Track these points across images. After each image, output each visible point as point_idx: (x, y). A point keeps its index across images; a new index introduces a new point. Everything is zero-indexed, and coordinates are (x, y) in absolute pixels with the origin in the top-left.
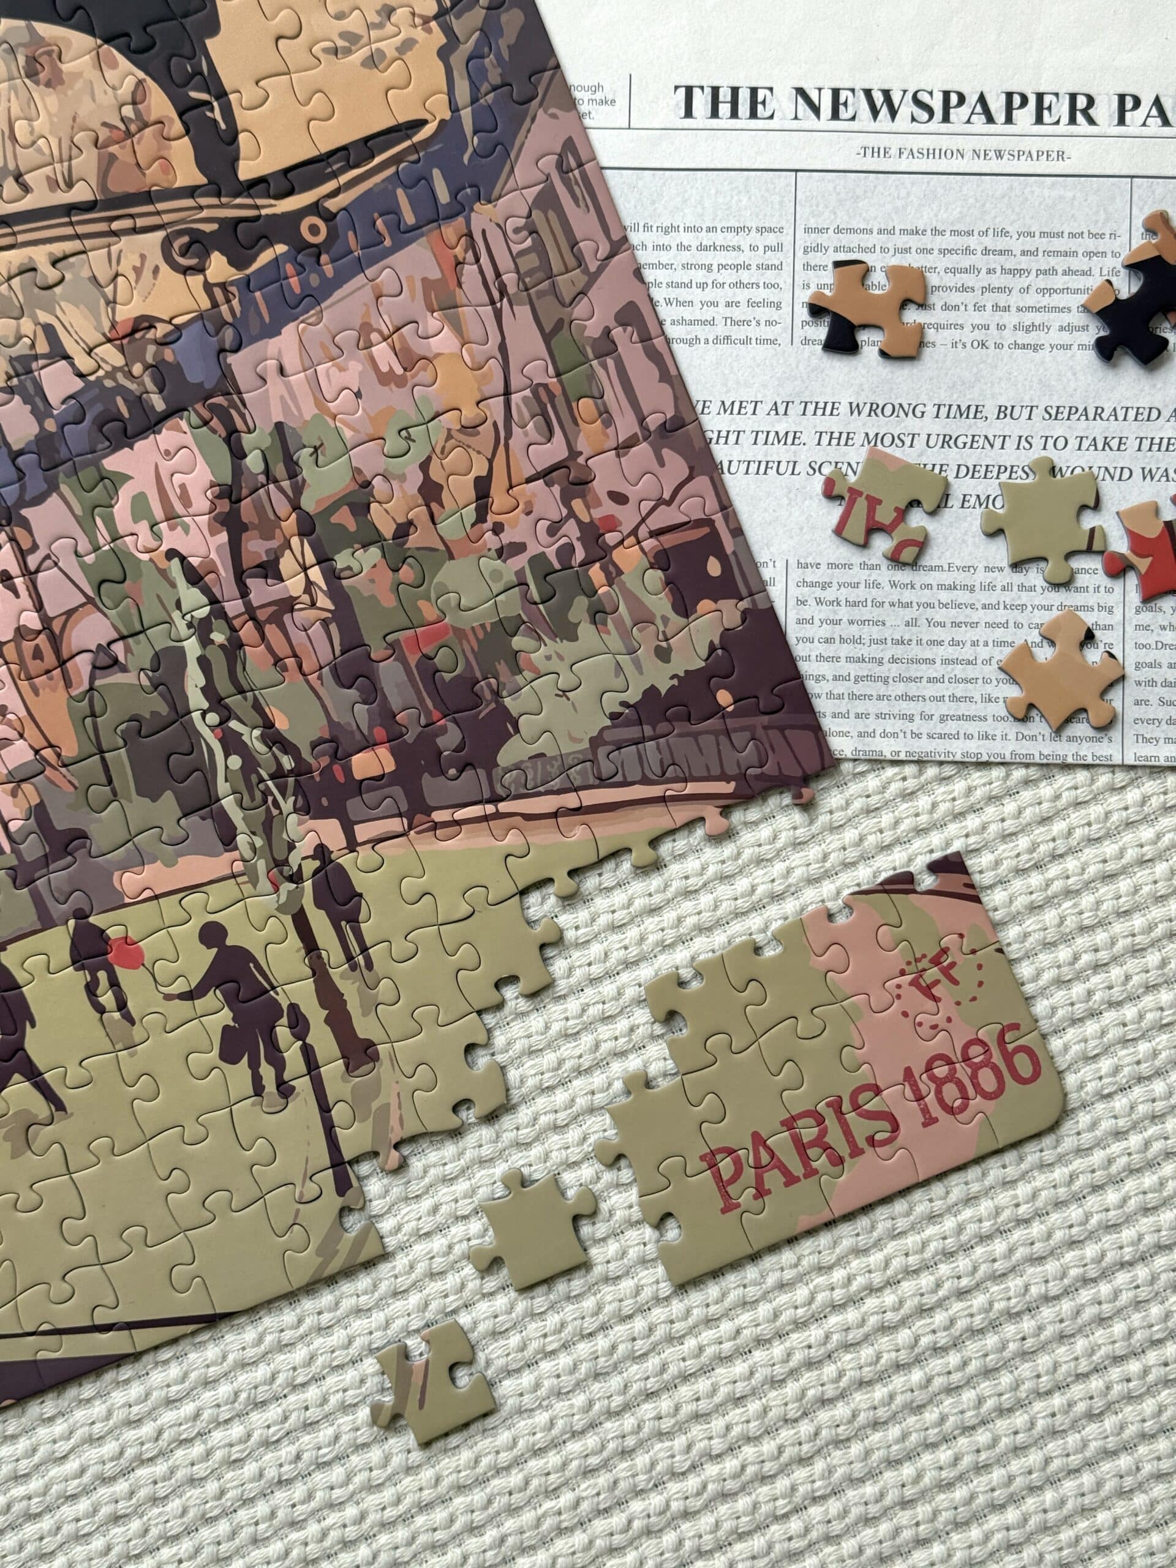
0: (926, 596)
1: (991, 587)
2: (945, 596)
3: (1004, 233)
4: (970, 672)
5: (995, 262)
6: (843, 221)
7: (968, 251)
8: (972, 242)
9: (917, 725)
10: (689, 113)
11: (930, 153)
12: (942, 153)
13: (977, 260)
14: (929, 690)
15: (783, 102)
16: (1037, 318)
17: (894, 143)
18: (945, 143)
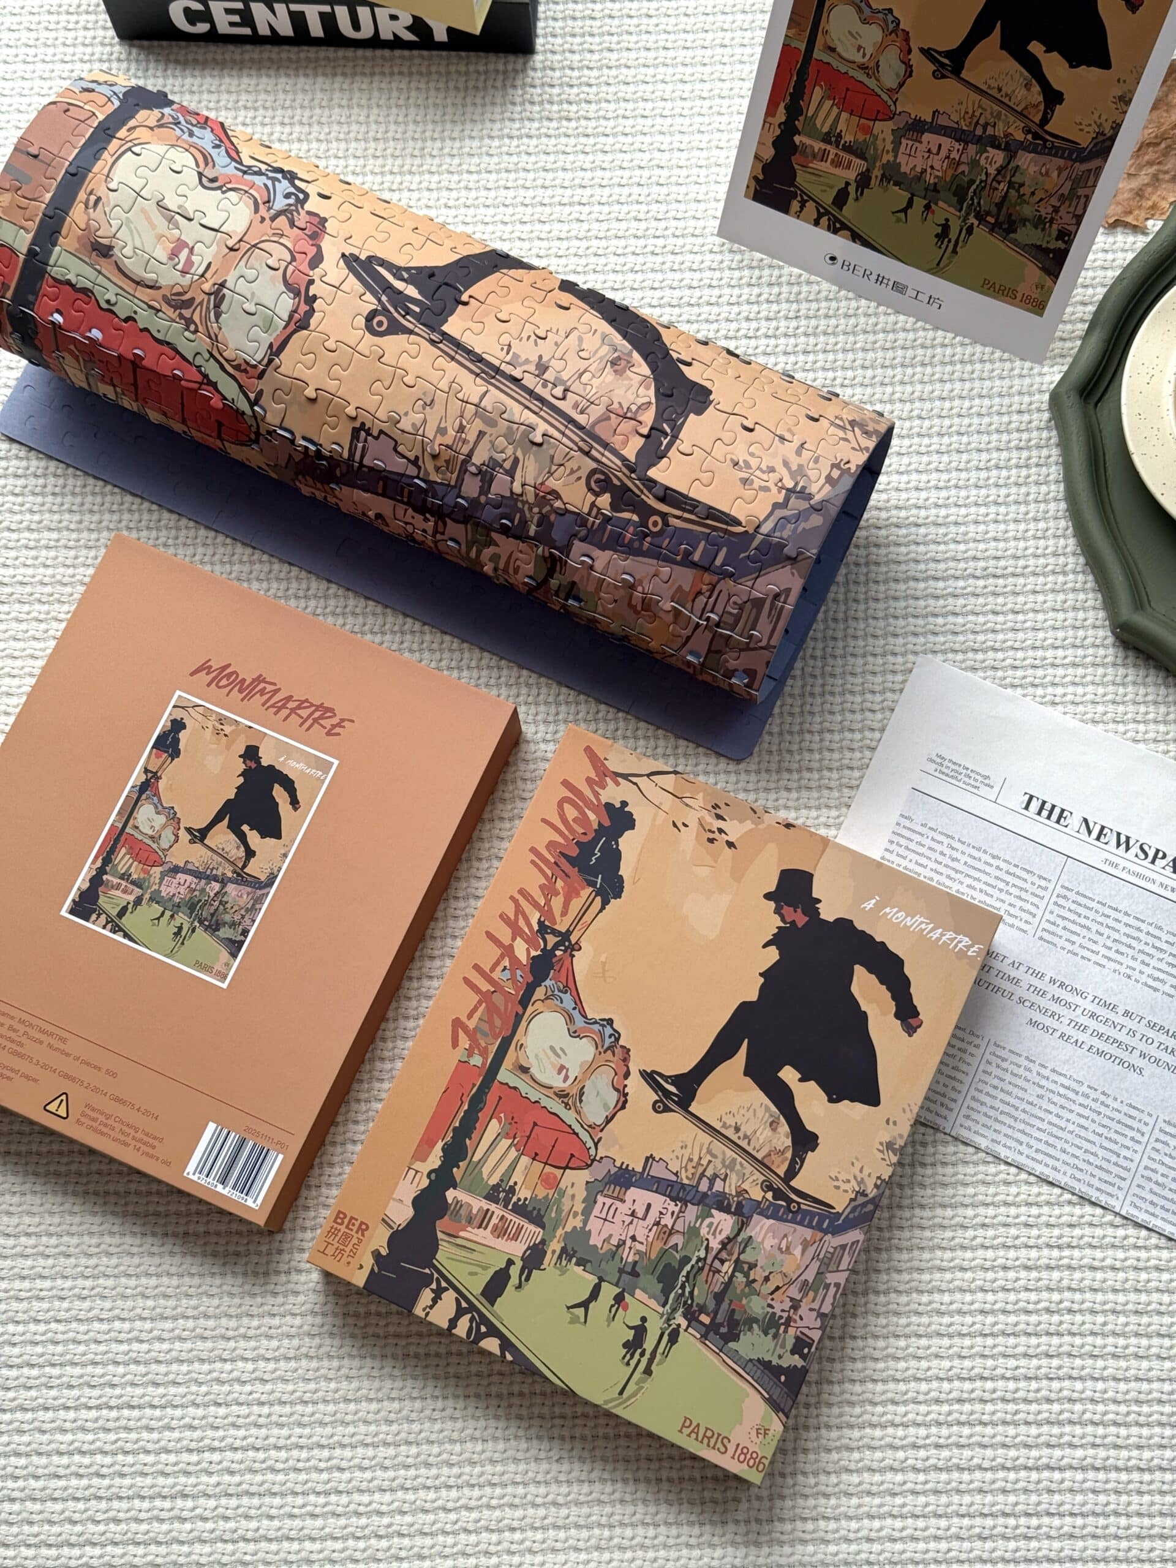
0: (1053, 1087)
1: (1087, 1096)
2: (1062, 1091)
3: (1160, 928)
4: (1060, 1134)
5: (1150, 940)
6: (1082, 890)
7: (1139, 929)
8: (1143, 926)
9: (1023, 1148)
10: (1027, 808)
11: (1138, 875)
12: (1145, 878)
13: (1142, 936)
14: (1037, 1134)
15: (1075, 822)
16: (1162, 976)
17: (1123, 863)
18: (1148, 873)
